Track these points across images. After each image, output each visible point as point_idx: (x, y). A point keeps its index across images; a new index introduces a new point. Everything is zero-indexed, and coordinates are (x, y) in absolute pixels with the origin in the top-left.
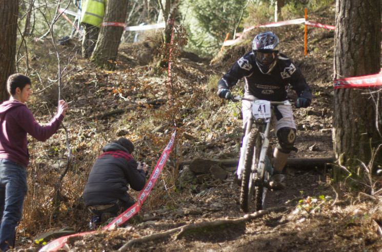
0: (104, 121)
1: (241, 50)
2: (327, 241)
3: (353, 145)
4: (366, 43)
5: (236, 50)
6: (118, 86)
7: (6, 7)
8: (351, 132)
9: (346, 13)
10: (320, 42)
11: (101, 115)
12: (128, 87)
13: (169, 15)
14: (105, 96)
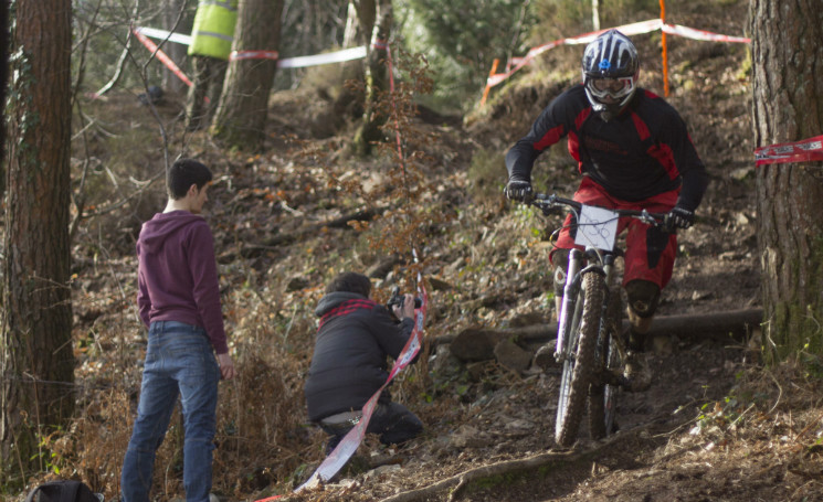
0: (254, 260)
1: (529, 93)
2: (772, 485)
3: (803, 283)
4: (817, 70)
5: (519, 95)
6: (277, 185)
7: (46, 36)
8: (798, 257)
9: (773, 9)
10: (696, 68)
11: (248, 250)
12: (297, 187)
13: (376, 30)
14: (252, 209)
